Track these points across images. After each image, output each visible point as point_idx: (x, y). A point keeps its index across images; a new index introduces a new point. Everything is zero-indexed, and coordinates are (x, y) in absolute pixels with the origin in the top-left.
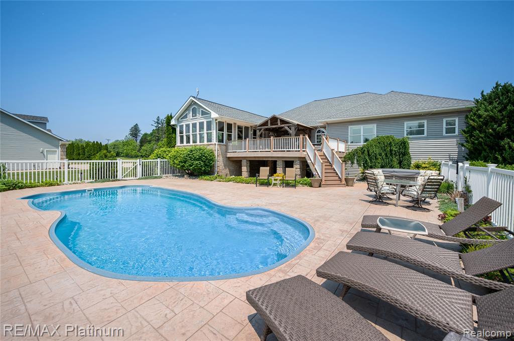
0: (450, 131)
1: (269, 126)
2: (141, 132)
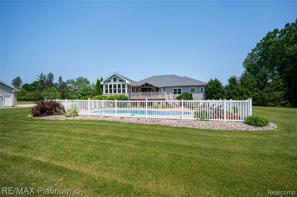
0: (202, 91)
1: (144, 87)
2: (23, 83)
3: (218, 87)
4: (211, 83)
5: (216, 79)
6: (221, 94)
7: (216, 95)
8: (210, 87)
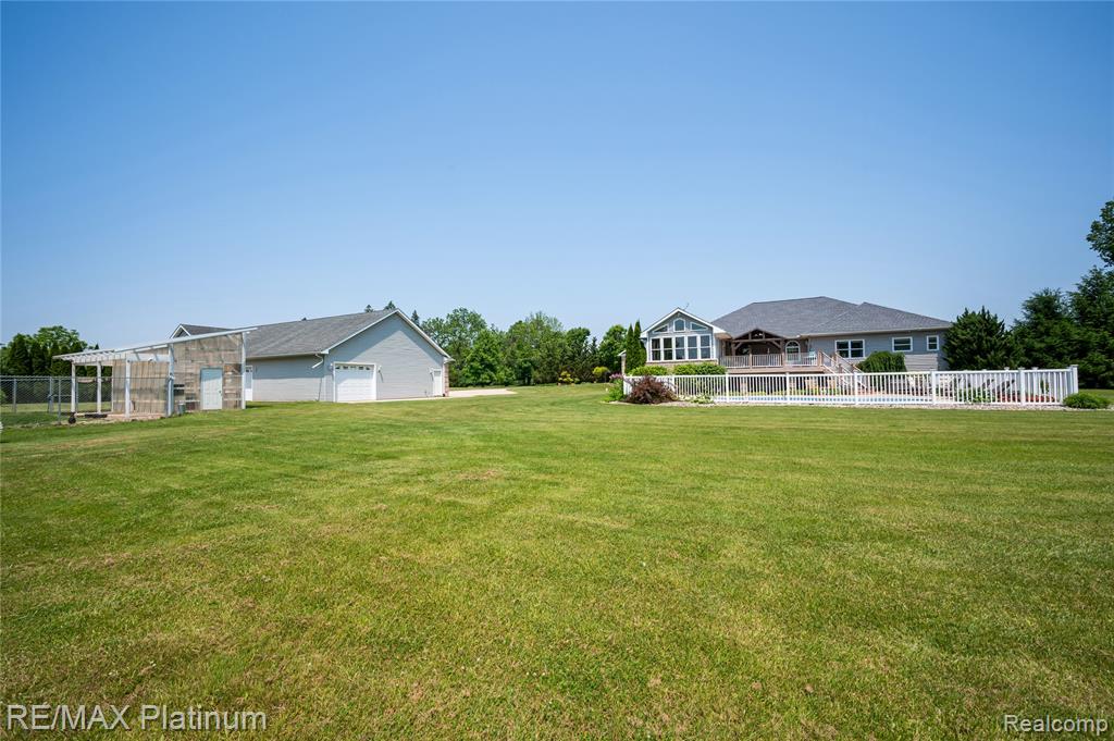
0: (933, 347)
1: (750, 340)
3: (990, 333)
4: (967, 321)
5: (983, 310)
6: (1001, 354)
7: (985, 358)
8: (963, 335)
